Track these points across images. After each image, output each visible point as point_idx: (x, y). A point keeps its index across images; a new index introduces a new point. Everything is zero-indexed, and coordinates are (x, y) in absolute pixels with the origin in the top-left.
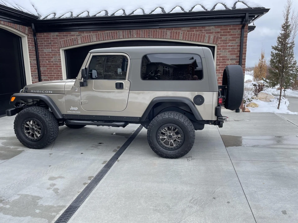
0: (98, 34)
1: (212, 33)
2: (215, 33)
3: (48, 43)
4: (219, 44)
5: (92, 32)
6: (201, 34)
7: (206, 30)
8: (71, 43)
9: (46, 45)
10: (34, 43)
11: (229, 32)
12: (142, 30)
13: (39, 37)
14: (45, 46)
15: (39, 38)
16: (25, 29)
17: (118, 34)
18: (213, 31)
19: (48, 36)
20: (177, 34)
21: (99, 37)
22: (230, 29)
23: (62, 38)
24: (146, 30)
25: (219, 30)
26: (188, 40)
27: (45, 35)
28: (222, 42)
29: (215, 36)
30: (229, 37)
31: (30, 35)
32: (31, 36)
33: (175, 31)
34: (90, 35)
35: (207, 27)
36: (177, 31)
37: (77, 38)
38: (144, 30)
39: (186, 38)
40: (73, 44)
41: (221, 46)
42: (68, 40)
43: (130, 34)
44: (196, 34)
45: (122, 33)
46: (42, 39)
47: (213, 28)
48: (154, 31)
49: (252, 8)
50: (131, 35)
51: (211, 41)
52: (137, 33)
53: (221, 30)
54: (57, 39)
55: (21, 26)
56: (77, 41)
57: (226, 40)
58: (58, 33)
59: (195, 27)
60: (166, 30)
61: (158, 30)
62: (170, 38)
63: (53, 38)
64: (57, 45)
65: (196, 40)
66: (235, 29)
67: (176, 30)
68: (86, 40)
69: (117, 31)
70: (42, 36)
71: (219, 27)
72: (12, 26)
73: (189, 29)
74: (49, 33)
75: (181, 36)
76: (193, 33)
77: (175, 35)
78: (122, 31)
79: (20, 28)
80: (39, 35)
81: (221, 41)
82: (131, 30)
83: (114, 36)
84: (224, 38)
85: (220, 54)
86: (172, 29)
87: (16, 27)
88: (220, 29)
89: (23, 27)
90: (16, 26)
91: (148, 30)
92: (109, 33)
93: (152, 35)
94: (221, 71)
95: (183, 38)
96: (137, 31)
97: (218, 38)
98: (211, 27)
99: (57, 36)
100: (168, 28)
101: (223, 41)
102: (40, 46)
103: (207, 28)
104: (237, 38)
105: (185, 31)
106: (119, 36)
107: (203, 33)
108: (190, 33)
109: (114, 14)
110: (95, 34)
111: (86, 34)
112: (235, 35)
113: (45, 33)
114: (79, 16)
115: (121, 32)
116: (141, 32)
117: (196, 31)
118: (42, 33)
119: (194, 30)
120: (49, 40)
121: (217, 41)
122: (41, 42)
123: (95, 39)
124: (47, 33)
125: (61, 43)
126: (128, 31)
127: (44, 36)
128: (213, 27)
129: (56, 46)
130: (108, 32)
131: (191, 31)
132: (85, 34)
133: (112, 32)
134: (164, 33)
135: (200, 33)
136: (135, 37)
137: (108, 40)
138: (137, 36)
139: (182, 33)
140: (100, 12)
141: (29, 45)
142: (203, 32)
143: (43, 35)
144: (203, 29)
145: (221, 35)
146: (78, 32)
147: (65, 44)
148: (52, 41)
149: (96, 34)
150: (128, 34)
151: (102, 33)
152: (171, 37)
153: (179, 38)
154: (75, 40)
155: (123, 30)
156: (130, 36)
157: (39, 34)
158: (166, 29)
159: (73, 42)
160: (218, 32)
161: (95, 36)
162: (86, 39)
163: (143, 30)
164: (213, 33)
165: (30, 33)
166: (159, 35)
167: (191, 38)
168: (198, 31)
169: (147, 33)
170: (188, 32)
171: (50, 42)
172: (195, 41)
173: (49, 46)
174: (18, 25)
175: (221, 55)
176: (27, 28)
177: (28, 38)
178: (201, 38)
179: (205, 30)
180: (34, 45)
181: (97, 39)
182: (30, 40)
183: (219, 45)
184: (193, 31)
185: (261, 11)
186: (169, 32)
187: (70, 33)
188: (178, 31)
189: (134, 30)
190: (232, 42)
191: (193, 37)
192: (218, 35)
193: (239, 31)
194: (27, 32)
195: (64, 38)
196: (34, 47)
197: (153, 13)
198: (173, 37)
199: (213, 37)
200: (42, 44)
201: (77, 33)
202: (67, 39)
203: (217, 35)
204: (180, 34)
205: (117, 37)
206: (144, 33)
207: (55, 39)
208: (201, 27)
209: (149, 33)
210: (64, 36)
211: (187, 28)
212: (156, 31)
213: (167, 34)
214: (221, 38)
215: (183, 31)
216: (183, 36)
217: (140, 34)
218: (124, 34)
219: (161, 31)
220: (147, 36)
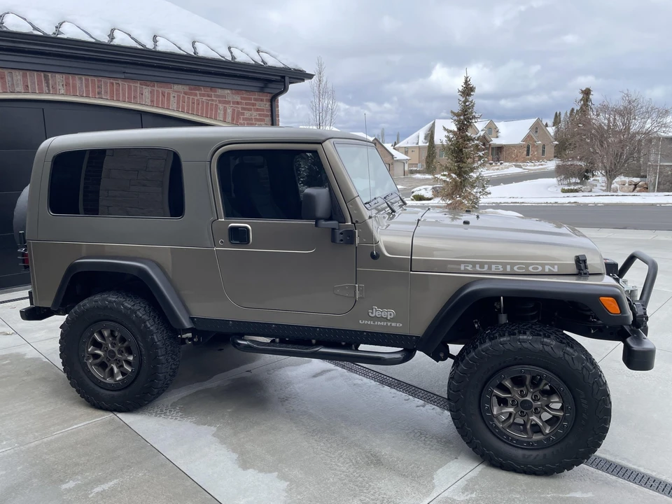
1: (228, 102)
2: (234, 103)
4: (240, 124)
6: (210, 102)
7: (219, 96)
11: (254, 105)
12: (80, 76)
17: (8, 78)
18: (229, 99)
20: (164, 96)
22: (256, 100)
24: (90, 78)
25: (238, 98)
26: (188, 113)
28: (245, 122)
29: (233, 110)
30: (255, 114)
33: (160, 90)
35: (219, 90)
36: (163, 90)
38: (87, 77)
39: (183, 108)
43: (47, 83)
44: (202, 102)
45: (20, 78)
47: (228, 93)
48: (112, 84)
49: (290, 69)
50: (48, 86)
51: (229, 118)
52: (67, 84)
53: (242, 98)
57: (251, 119)
59: (197, 87)
60: (139, 85)
61: (120, 82)
62: (149, 104)
65: (202, 114)
66: (262, 100)
67: (162, 87)
69: (6, 71)
71: (238, 94)
73: (186, 88)
75: (173, 103)
76: (196, 98)
77: (162, 99)
78: (21, 72)
81: (244, 119)
82: (50, 75)
84: (247, 114)
86: (152, 84)
88: (240, 96)
91: (96, 79)
93: (106, 92)
95: (178, 107)
96: (67, 79)
97: (238, 112)
98: (226, 91)
100: (144, 82)
101: (246, 119)
103: (220, 92)
104: (267, 116)
105: (181, 92)
106: (13, 84)
107: (213, 100)
108: (191, 97)
112: (263, 110)
115: (18, 76)
116: (79, 82)
117: (201, 95)
119: (197, 93)
121: (237, 119)
126: (39, 76)
128: (229, 91)
131: (191, 94)
134: (136, 91)
135: (208, 100)
136: (62, 91)
138: (67, 90)
139: (174, 97)
142: (213, 98)
144: (213, 94)
145: (243, 109)
150: (40, 81)
152: (152, 101)
153: (169, 107)
155: (25, 72)
158: (139, 82)
160: (238, 103)
163: (83, 78)
164: (230, 102)
166: (124, 95)
167: (193, 108)
168: (204, 95)
169: (93, 87)
170: (186, 96)
178: (212, 110)
179: (216, 96)
184: (196, 95)
185: (300, 76)
186: (146, 91)
188: (167, 91)
189: (57, 75)
190: (259, 123)
191: (197, 107)
192: (238, 108)
193: (268, 104)
198: (158, 101)
199: (231, 110)
204: (171, 97)
206: (87, 86)
208: (209, 89)
209: (98, 87)
211: (183, 87)
212: (116, 83)
213: (142, 94)
214: (243, 114)
215: (176, 92)
216: (178, 103)
217: (74, 87)
218: (27, 83)
219: (130, 88)
220: (95, 95)
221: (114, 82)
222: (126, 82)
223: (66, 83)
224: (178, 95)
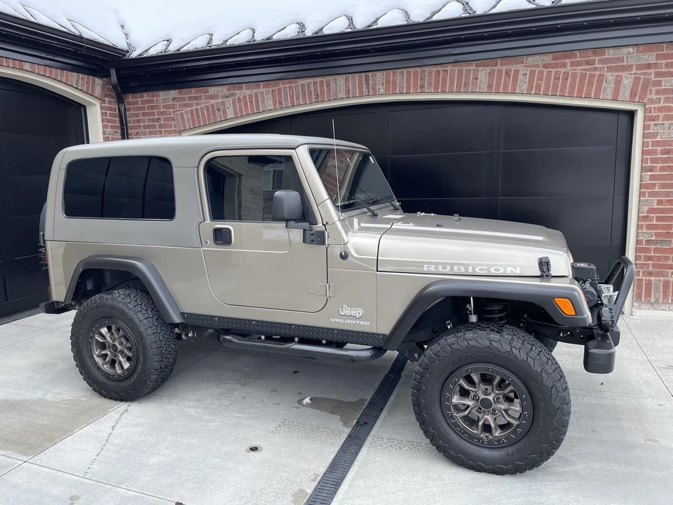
0: (279, 90)
1: (628, 68)
2: (639, 67)
3: (153, 120)
4: (651, 101)
5: (262, 84)
6: (588, 73)
7: (609, 61)
8: (209, 116)
9: (147, 124)
10: (118, 119)
12: (401, 70)
13: (130, 104)
14: (145, 127)
15: (131, 107)
16: (94, 83)
17: (332, 85)
18: (631, 62)
19: (152, 101)
20: (509, 76)
21: (280, 97)
23: (186, 105)
24: (412, 70)
25: (650, 58)
26: (546, 94)
27: (145, 98)
28: (662, 97)
29: (637, 80)
31: (107, 99)
32: (111, 103)
33: (504, 69)
34: (256, 94)
35: (611, 51)
36: (509, 67)
37: (223, 103)
38: (409, 69)
39: (538, 87)
40: (214, 119)
41: (660, 109)
42: (202, 109)
43: (368, 84)
44: (575, 75)
45: (343, 82)
46: (138, 109)
47: (629, 53)
48: (438, 72)
50: (368, 88)
51: (625, 92)
52: (388, 82)
53: (658, 57)
54: (174, 108)
55: (81, 75)
56: (225, 112)
58: (177, 91)
59: (569, 53)
60: (474, 67)
61: (449, 68)
62: (486, 90)
63: (165, 107)
64: (173, 123)
65: (571, 92)
67: (507, 64)
68: (246, 108)
69: (331, 78)
70: (137, 103)
71: (651, 50)
72: (56, 75)
73: (548, 59)
74: (155, 93)
75: (523, 84)
76: (563, 70)
77: (505, 81)
78: (344, 76)
79: (77, 81)
80: (130, 98)
81: (658, 92)
82: (370, 74)
83: (322, 92)
84: (667, 83)
85: (654, 135)
86: (494, 61)
87: (67, 80)
88: (654, 53)
89: (88, 79)
90: (67, 76)
91: (419, 70)
92: (308, 84)
93: (430, 84)
94: (657, 189)
95: (530, 88)
96: (388, 76)
97: (647, 82)
98: (625, 50)
99: (174, 99)
100: (482, 62)
101: (665, 91)
102: (132, 128)
103: (610, 54)
105: (537, 66)
106: (336, 91)
107: (596, 69)
108: (554, 70)
109: (322, 29)
110: (271, 89)
111: (248, 92)
113: (145, 95)
114: (228, 43)
115: (341, 80)
116: (400, 77)
117: (573, 64)
118: (139, 95)
119: (566, 63)
120: (156, 111)
121: (644, 94)
122: (137, 116)
123: (269, 104)
124: (150, 94)
125: (183, 118)
126: (360, 78)
127: (143, 102)
128: (631, 49)
129: (171, 126)
130: (305, 81)
131: (556, 66)
132: (245, 92)
133: (315, 83)
134: (467, 76)
135: (586, 70)
136: (382, 91)
137: (305, 104)
138: (387, 89)
139: (525, 74)
140: (285, 28)
141: (104, 126)
142: (597, 65)
143: (139, 100)
144: (597, 58)
145: (658, 74)
146: (227, 87)
147: (193, 119)
148: (162, 113)
149: (273, 91)
150: (360, 83)
151: (288, 86)
152: (490, 86)
153: (515, 89)
154: (218, 110)
155: (347, 75)
156: (365, 90)
157: (130, 95)
158: (474, 63)
159: (214, 115)
160: (649, 66)
161: (270, 96)
162: (246, 104)
163: (405, 71)
164: (631, 67)
165: (106, 96)
166: (452, 83)
167: (555, 86)
168: (579, 64)
169: (416, 80)
170: (546, 71)
171: (156, 117)
172: (571, 96)
173: (154, 127)
174: (75, 74)
175: (659, 139)
176: (98, 81)
177: (102, 108)
178: (590, 84)
179: (602, 61)
180: (118, 125)
181: (275, 104)
182: (108, 112)
183: (652, 106)
184: (564, 65)
186: (483, 73)
187: (207, 92)
188: (513, 68)
189: (378, 74)
191: (564, 86)
192: (650, 74)
194: (98, 91)
195: (191, 105)
196: (119, 131)
197: (436, 18)
198: (498, 84)
199: (631, 80)
200: (138, 121)
201: (223, 90)
202: (199, 107)
203: (645, 74)
204: (520, 77)
205: (329, 96)
206: (408, 81)
207: (169, 108)
208: (590, 53)
209: (421, 79)
210: (190, 98)
211: (543, 57)
212: (443, 70)
213: (477, 79)
214: (658, 83)
215: (530, 66)
216: (531, 81)
217: (394, 84)
218: (349, 87)
219: (460, 72)
220: (417, 89)
221: (441, 69)
222: (456, 66)
223: (387, 80)
224: (531, 71)
